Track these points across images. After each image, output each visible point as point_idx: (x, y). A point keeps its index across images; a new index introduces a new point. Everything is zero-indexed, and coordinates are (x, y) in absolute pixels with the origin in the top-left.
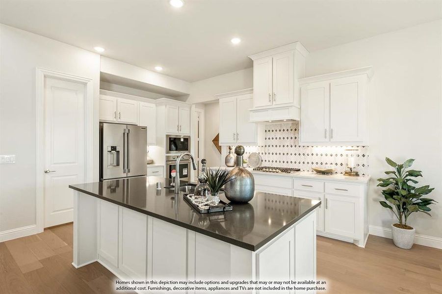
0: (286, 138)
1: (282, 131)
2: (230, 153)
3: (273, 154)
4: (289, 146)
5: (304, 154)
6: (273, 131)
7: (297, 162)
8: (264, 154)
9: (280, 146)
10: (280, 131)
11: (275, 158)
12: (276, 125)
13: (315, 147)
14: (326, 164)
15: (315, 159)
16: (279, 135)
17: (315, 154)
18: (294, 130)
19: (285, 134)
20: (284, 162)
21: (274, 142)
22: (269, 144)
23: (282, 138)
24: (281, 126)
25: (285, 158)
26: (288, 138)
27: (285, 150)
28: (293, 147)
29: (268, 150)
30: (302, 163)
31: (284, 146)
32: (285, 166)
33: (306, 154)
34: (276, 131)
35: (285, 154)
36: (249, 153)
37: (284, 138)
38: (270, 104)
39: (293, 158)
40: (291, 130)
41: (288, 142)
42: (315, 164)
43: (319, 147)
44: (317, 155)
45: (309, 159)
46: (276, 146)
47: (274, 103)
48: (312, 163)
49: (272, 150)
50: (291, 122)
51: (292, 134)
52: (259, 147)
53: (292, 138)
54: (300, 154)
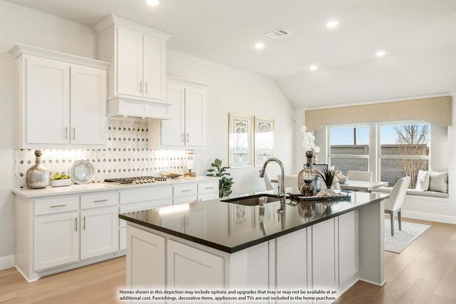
0: (127, 140)
1: (122, 129)
3: (110, 160)
4: (132, 150)
5: (147, 159)
7: (141, 169)
8: (96, 161)
9: (120, 150)
10: (120, 129)
12: (114, 120)
16: (118, 134)
19: (127, 134)
20: (125, 171)
23: (122, 139)
24: (121, 124)
25: (126, 165)
26: (129, 139)
27: (127, 155)
28: (136, 150)
30: (145, 169)
31: (125, 150)
32: (126, 175)
33: (149, 159)
34: (115, 129)
35: (127, 160)
36: (70, 161)
37: (125, 139)
39: (136, 165)
40: (134, 130)
41: (130, 145)
44: (160, 159)
46: (115, 150)
50: (134, 120)
51: (134, 135)
52: (88, 150)
53: (134, 140)
54: (143, 160)
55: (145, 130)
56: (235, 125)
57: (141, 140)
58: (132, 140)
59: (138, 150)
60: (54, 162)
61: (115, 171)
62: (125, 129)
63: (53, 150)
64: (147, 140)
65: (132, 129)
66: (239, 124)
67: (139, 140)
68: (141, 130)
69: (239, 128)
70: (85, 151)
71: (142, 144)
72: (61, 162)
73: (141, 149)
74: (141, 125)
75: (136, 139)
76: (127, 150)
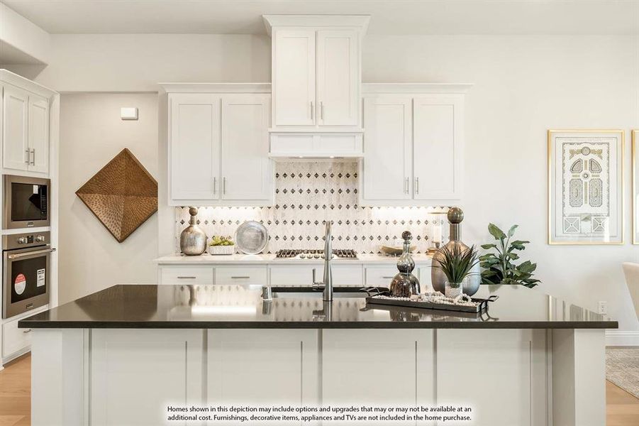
0: (321, 192)
1: (313, 176)
2: (192, 222)
3: (293, 223)
4: (328, 207)
5: (356, 222)
6: (293, 176)
8: (273, 223)
9: (308, 207)
10: (309, 176)
11: (297, 230)
12: (300, 164)
13: (375, 208)
14: (395, 237)
15: (375, 230)
16: (306, 184)
17: (375, 222)
18: (336, 175)
19: (320, 184)
20: (316, 239)
21: (297, 199)
22: (285, 203)
23: (313, 191)
24: (311, 168)
26: (324, 191)
28: (336, 208)
29: (283, 215)
31: (316, 207)
33: (360, 222)
34: (301, 175)
36: (238, 222)
37: (317, 191)
38: (309, 122)
40: (332, 176)
41: (326, 199)
42: (375, 239)
43: (383, 209)
44: (379, 222)
45: (366, 231)
46: (301, 207)
47: (320, 122)
48: (372, 238)
49: (290, 214)
51: (332, 184)
52: (262, 208)
53: (332, 191)
54: (348, 223)
55: (352, 176)
56: (567, 155)
57: (344, 192)
58: (328, 192)
59: (340, 207)
60: (218, 223)
61: (301, 238)
62: (316, 175)
63: (217, 207)
64: (356, 191)
65: (328, 175)
66: (581, 151)
67: (340, 191)
68: (344, 175)
69: (579, 161)
70: (258, 208)
71: (346, 199)
72: (226, 223)
73: (344, 206)
74: (345, 167)
75: (336, 191)
76: (320, 207)
